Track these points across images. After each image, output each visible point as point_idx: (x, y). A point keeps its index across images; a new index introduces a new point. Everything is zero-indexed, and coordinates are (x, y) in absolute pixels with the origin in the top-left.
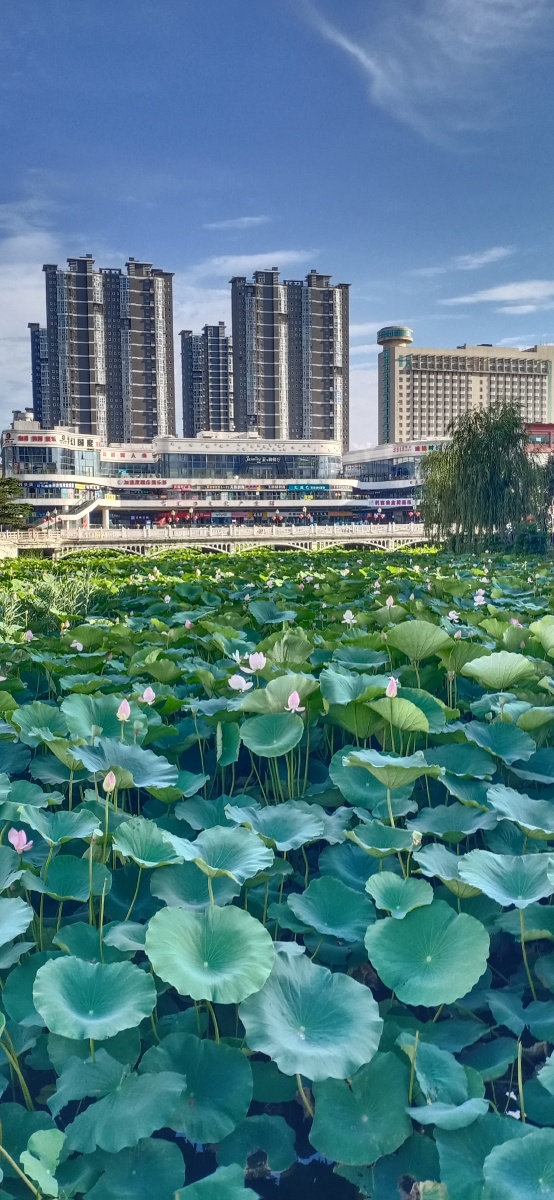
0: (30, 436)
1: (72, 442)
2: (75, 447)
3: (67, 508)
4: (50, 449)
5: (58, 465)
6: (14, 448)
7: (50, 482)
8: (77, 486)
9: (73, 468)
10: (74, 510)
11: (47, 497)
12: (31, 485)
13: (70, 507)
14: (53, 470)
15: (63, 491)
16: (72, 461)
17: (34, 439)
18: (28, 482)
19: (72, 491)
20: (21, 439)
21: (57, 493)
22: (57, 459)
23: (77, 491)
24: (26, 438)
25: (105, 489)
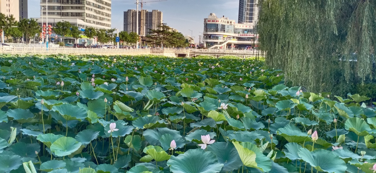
0: (211, 20)
1: (225, 22)
2: (226, 24)
3: (219, 43)
4: (217, 24)
5: (219, 29)
6: (207, 24)
7: (215, 35)
8: (224, 36)
9: (224, 30)
10: (221, 43)
11: (214, 39)
12: (210, 35)
13: (220, 42)
14: (217, 31)
15: (219, 37)
16: (224, 28)
17: (212, 21)
18: (209, 35)
19: (222, 38)
20: (208, 21)
21: (217, 38)
22: (219, 27)
23: (224, 38)
24: (210, 21)
25: (234, 37)
